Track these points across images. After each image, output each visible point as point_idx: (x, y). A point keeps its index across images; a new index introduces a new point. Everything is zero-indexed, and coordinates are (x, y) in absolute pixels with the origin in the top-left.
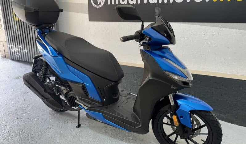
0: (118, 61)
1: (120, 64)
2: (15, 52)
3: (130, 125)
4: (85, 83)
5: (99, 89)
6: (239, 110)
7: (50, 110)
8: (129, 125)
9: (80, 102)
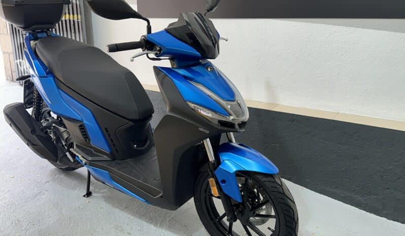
0: (141, 83)
1: (145, 88)
2: (26, 72)
3: (150, 193)
4: (85, 122)
5: (107, 131)
6: (388, 188)
7: (52, 167)
8: (147, 192)
9: (77, 152)
